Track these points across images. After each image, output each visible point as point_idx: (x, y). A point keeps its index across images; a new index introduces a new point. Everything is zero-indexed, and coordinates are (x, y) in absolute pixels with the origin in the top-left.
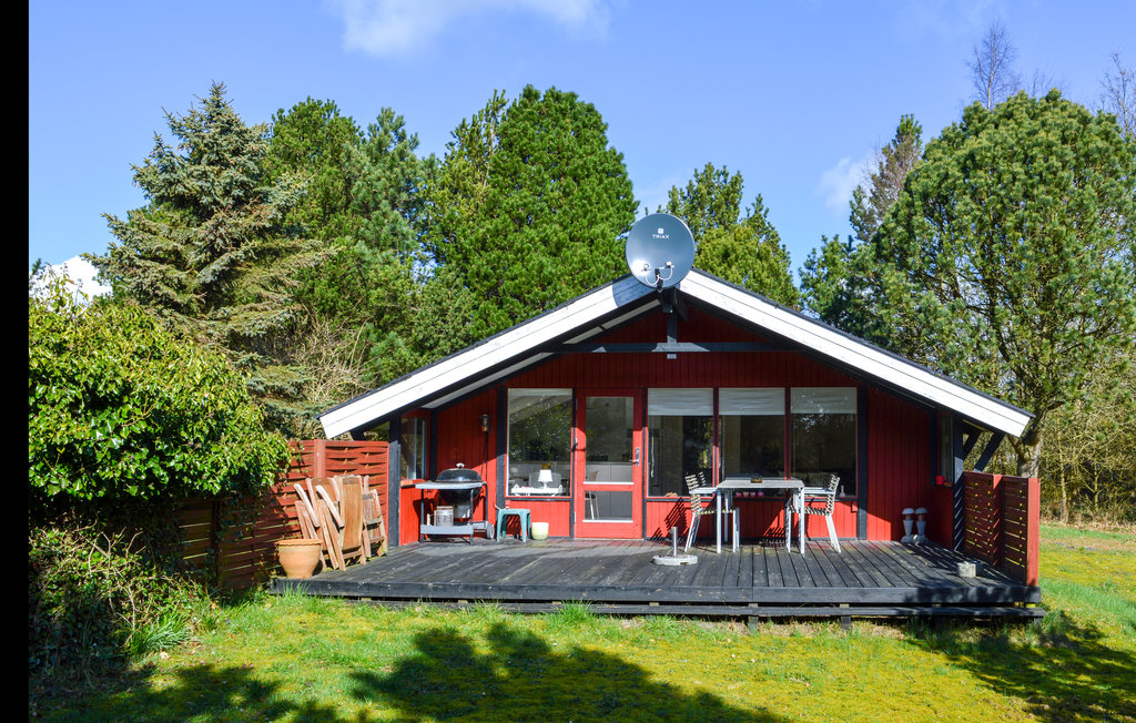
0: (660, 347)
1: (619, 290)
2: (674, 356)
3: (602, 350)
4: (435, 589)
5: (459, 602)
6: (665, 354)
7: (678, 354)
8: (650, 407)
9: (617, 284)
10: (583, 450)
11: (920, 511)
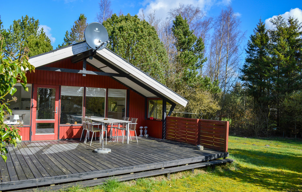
0: (81, 72)
1: (74, 49)
2: (85, 75)
3: (59, 70)
4: (40, 181)
5: (51, 185)
6: (82, 74)
7: (87, 75)
8: (62, 92)
9: (74, 46)
10: (36, 108)
11: (146, 127)
